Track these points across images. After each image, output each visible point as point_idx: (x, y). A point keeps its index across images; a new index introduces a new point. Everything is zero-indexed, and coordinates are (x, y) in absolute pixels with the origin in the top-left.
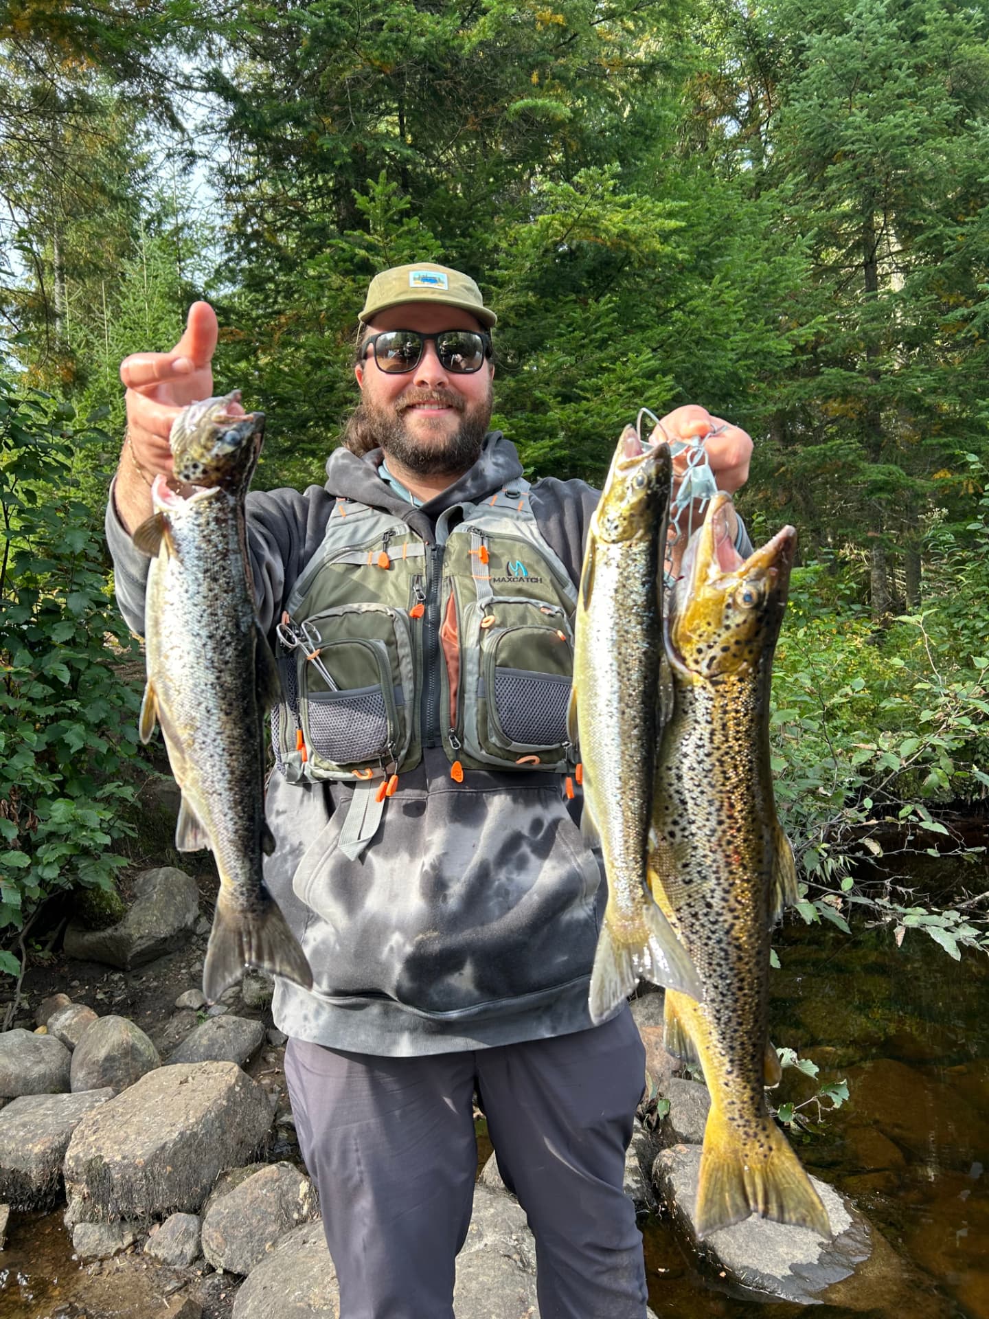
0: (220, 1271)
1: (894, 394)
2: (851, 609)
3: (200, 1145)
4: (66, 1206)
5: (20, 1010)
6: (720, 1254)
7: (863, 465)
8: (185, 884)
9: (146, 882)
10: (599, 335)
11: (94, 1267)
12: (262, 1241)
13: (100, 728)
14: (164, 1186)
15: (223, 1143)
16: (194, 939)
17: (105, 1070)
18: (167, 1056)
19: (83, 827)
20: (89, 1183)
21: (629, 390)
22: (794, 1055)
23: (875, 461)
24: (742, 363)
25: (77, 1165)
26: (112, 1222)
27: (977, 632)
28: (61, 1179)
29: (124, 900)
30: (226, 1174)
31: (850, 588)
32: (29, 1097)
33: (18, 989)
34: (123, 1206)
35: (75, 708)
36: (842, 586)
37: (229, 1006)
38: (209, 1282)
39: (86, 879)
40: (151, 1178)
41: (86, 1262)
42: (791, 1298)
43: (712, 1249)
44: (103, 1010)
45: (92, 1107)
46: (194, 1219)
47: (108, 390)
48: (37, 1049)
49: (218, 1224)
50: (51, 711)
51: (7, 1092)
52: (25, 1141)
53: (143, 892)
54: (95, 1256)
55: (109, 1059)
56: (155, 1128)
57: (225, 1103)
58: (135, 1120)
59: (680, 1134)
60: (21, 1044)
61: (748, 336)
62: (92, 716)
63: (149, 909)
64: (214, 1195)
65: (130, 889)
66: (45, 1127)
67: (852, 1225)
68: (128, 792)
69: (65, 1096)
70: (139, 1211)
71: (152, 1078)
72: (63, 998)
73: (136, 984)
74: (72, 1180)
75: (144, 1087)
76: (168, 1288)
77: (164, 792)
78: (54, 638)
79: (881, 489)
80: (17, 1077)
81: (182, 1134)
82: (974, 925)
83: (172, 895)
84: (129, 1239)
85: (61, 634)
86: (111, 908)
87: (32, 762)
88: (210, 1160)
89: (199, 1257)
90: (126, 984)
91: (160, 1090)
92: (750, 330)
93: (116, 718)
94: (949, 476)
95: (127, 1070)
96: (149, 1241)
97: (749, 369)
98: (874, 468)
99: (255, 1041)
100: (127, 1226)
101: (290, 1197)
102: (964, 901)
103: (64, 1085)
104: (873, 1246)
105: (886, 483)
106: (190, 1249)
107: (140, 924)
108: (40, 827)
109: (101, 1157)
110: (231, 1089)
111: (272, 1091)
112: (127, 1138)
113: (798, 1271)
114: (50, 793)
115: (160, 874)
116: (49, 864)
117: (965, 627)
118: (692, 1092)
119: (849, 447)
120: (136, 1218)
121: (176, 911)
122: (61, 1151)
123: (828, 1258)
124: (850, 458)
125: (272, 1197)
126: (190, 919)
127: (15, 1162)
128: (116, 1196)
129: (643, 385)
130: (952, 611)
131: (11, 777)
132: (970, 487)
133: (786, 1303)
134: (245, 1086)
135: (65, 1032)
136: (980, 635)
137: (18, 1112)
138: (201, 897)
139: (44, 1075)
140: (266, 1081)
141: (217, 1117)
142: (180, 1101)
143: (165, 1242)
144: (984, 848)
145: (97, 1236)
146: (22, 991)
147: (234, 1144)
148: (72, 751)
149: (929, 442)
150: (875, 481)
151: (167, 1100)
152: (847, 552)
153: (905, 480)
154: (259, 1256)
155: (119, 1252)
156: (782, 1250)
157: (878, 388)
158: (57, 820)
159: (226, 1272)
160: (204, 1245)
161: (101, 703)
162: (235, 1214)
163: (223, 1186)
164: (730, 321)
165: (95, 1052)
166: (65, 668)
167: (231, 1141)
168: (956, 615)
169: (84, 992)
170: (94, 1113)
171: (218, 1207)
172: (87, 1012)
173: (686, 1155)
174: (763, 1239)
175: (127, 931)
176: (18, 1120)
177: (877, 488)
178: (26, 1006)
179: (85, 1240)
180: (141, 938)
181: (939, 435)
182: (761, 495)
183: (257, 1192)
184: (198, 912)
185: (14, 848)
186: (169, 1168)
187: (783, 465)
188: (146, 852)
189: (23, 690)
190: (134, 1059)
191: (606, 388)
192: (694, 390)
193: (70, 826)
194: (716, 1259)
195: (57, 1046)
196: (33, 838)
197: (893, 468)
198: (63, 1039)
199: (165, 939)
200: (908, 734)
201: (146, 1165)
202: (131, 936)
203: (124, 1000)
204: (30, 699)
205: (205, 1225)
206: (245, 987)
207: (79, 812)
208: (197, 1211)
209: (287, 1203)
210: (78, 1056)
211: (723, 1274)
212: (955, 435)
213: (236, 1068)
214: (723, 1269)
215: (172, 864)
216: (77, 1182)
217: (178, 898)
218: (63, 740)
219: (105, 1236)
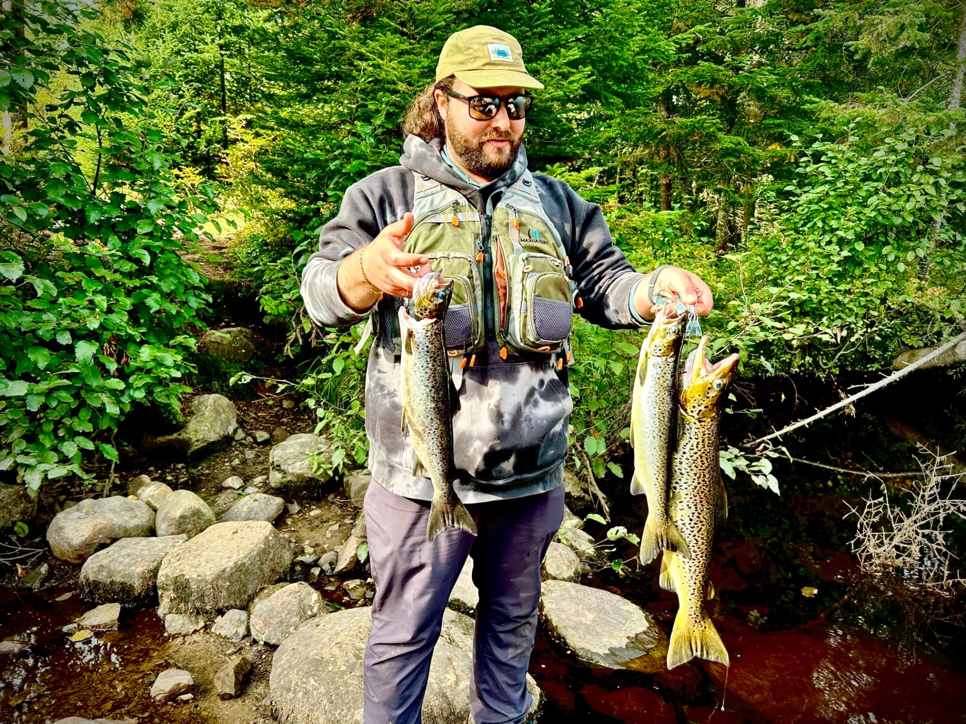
0: (262, 643)
1: (748, 85)
2: (700, 240)
3: (246, 571)
4: (158, 604)
5: (114, 484)
6: (568, 641)
7: (720, 135)
8: (228, 406)
9: (200, 403)
10: (539, 29)
11: (180, 639)
12: (288, 626)
13: (170, 297)
14: (224, 593)
15: (261, 570)
16: (234, 443)
17: (180, 524)
18: (220, 516)
19: (162, 365)
20: (176, 590)
21: (559, 74)
22: (626, 531)
23: (729, 132)
24: (640, 57)
25: (167, 580)
26: (191, 614)
27: (782, 263)
28: (155, 588)
29: (185, 415)
30: (264, 588)
31: (702, 225)
32: (129, 539)
33: (112, 471)
34: (198, 604)
35: (155, 282)
36: (696, 223)
37: (259, 488)
38: (254, 648)
39: (159, 400)
40: (217, 589)
41: (174, 637)
42: (607, 666)
43: (564, 638)
44: (174, 486)
45: (174, 546)
46: (243, 615)
47: (159, 25)
48: (132, 509)
49: (261, 615)
50: (137, 283)
51: (113, 536)
52: (130, 565)
53: (198, 410)
54: (180, 634)
55: (183, 517)
56: (217, 559)
57: (263, 546)
58: (204, 554)
59: (551, 575)
60: (121, 505)
61: (645, 37)
62: (166, 287)
63: (202, 422)
64: (256, 600)
65: (189, 407)
66: (143, 557)
67: (648, 628)
68: (192, 342)
69: (154, 539)
70: (208, 608)
71: (214, 529)
72: (145, 478)
73: (194, 471)
74: (163, 588)
75: (209, 535)
76: (228, 652)
77: (211, 342)
78: (139, 230)
79: (730, 155)
80: (120, 527)
81: (235, 563)
82: (747, 458)
83: (218, 413)
84: (202, 624)
85: (143, 228)
86: (176, 420)
87: (126, 318)
88: (253, 580)
89: (248, 634)
90: (187, 471)
91: (220, 537)
92: (648, 33)
93: (182, 290)
94: (779, 148)
95: (194, 525)
96: (215, 626)
97: (645, 61)
98: (728, 138)
99: (279, 510)
100: (200, 617)
101: (306, 602)
102: (749, 442)
103: (151, 532)
104: (659, 640)
105: (735, 150)
106: (242, 631)
107: (196, 432)
108: (132, 363)
109: (183, 575)
110: (267, 538)
111: (290, 542)
112: (199, 565)
113: (613, 652)
114: (138, 340)
115: (211, 399)
116: (138, 388)
117: (776, 259)
118: (560, 550)
119: (711, 122)
120: (207, 613)
121: (222, 424)
122: (155, 572)
123: (632, 645)
124: (711, 130)
125: (295, 601)
126: (231, 430)
127: (123, 577)
128: (193, 598)
129: (569, 72)
130: (768, 246)
131: (110, 328)
132: (792, 157)
133: (606, 668)
134: (275, 536)
135: (150, 499)
136: (784, 265)
137: (123, 547)
138: (238, 415)
139: (138, 526)
140: (286, 536)
141: (258, 554)
142: (233, 544)
143: (226, 626)
144: (761, 410)
145: (181, 622)
146: (115, 472)
147: (268, 571)
148: (151, 312)
149: (767, 121)
150: (727, 148)
151: (225, 543)
152: (704, 195)
153: (749, 149)
154: (286, 634)
155: (195, 632)
156: (605, 640)
157: (736, 79)
158: (144, 359)
159: (266, 644)
160: (252, 627)
161: (171, 279)
162: (271, 610)
163: (262, 595)
164: (633, 26)
165: (173, 512)
166: (146, 252)
167: (267, 570)
168: (770, 250)
169: (158, 475)
170: (176, 549)
171: (260, 606)
172: (165, 487)
173: (553, 586)
174: (594, 633)
175: (188, 436)
176: (124, 552)
177: (727, 153)
178: (118, 481)
179: (173, 624)
180: (198, 441)
181: (775, 117)
182: (647, 151)
183: (285, 599)
184: (236, 426)
185: (114, 377)
186: (228, 583)
187: (665, 130)
188: (199, 383)
189: (116, 266)
190: (199, 518)
191: (542, 72)
192: (605, 74)
193: (153, 364)
194: (565, 643)
195: (145, 508)
196: (127, 370)
197: (740, 139)
198: (148, 504)
199: (213, 443)
200: (720, 335)
201: (213, 580)
202: (190, 439)
203: (187, 481)
204: (121, 273)
205: (252, 616)
206: (271, 476)
207: (159, 354)
208: (245, 607)
209: (304, 605)
210: (160, 516)
211: (569, 652)
212: (786, 118)
213: (270, 525)
214: (569, 649)
215: (216, 392)
216: (166, 590)
217: (223, 416)
218: (144, 303)
219: (187, 622)
